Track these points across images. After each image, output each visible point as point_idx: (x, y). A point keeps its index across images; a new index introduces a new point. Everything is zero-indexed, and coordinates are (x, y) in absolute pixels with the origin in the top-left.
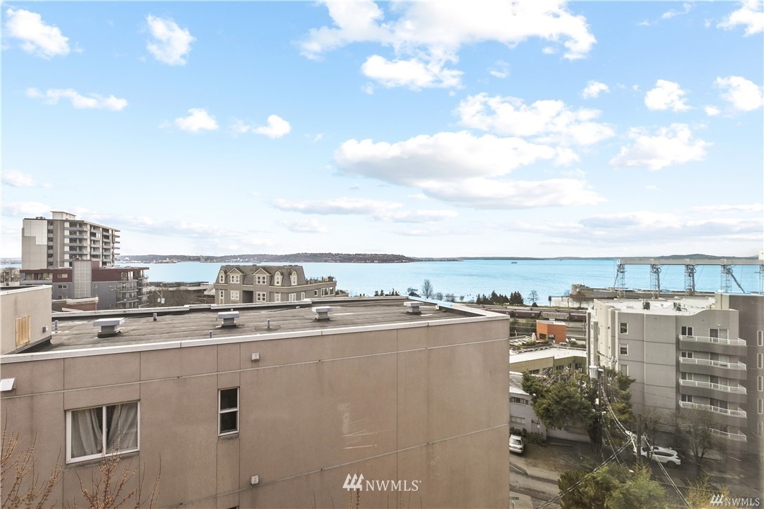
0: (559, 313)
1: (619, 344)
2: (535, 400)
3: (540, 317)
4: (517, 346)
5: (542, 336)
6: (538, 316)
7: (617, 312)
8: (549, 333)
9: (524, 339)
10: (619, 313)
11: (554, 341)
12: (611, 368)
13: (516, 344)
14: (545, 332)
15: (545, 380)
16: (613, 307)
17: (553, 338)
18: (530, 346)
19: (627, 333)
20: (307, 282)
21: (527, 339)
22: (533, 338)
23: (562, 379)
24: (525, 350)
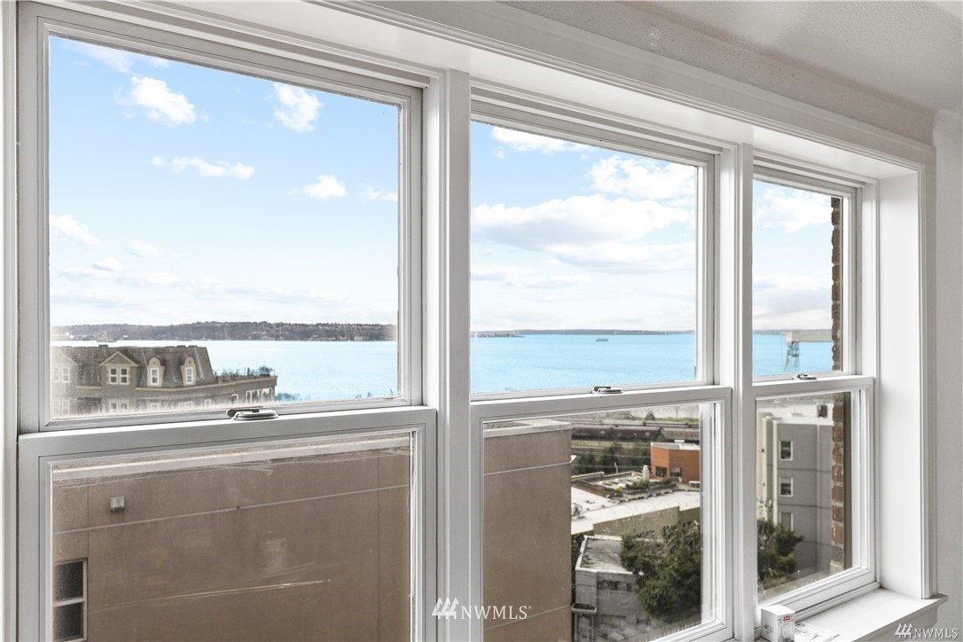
0: (691, 430)
1: (779, 476)
2: (640, 582)
3: (660, 437)
4: (617, 491)
5: (661, 471)
6: (656, 435)
7: (775, 422)
8: (672, 466)
9: (629, 478)
10: (778, 425)
11: (680, 479)
12: (766, 519)
13: (615, 487)
14: (665, 463)
15: (658, 545)
16: (770, 414)
17: (678, 475)
18: (640, 490)
19: (791, 459)
20: (217, 379)
21: (634, 478)
22: (644, 475)
23: (686, 543)
24: (631, 497)
